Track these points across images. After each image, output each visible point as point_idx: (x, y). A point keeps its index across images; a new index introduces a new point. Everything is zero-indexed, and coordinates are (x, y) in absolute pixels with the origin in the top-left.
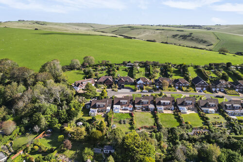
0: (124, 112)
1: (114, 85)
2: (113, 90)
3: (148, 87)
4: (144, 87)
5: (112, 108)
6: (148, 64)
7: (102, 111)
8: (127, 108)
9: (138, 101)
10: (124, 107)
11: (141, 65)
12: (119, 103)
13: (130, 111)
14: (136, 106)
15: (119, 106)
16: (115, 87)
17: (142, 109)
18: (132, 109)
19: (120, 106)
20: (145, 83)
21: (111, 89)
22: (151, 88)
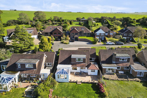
0: (79, 79)
1: (64, 36)
2: (62, 43)
3: (111, 38)
4: (107, 39)
5: (54, 70)
6: (104, 19)
7: (29, 79)
8: (85, 70)
9: (108, 56)
10: (79, 69)
11: (96, 20)
12: (68, 61)
13: (93, 77)
14: (104, 66)
15: (68, 67)
16: (66, 39)
17: (117, 72)
18: (96, 73)
19: (70, 66)
20: (107, 34)
21: (60, 42)
22: (117, 40)
